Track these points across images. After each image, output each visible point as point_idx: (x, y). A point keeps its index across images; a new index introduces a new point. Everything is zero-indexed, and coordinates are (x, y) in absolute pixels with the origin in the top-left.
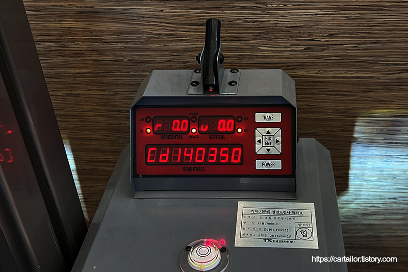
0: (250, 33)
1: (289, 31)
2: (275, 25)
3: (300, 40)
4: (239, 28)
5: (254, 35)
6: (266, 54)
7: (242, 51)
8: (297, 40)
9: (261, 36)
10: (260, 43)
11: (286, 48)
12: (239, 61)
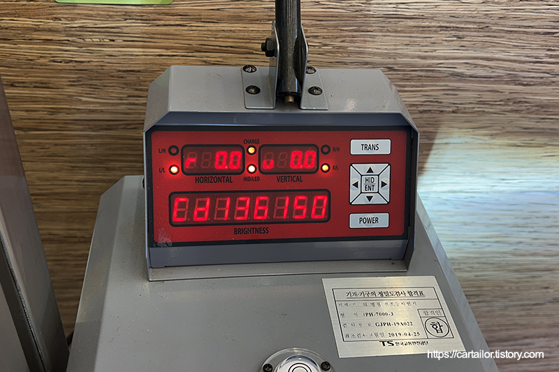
0: (63, 77)
1: (122, 77)
2: (100, 68)
3: (141, 90)
4: (45, 71)
5: (69, 81)
6: (91, 107)
7: (54, 103)
8: (137, 90)
9: (81, 83)
10: (80, 91)
11: (121, 100)
12: (52, 117)
